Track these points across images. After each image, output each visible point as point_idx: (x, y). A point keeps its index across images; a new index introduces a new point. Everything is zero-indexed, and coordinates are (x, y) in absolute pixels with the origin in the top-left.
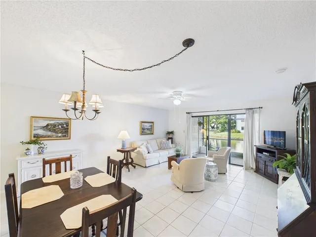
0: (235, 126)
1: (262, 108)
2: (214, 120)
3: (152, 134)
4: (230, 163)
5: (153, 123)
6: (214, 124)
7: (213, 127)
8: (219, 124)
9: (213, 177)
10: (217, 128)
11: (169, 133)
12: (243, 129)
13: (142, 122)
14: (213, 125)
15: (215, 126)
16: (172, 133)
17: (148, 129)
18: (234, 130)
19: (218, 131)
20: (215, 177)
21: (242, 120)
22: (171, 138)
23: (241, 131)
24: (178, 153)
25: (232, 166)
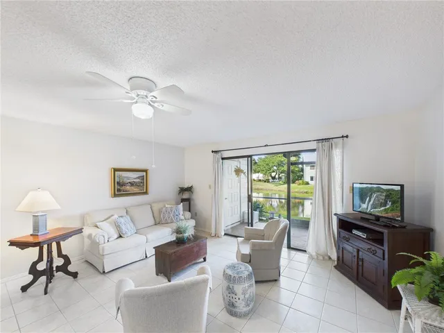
0: (303, 175)
1: (347, 137)
2: (275, 168)
3: (146, 193)
4: (289, 247)
5: (146, 171)
6: (275, 174)
7: (274, 178)
8: (281, 173)
9: (241, 307)
10: (280, 178)
11: (182, 190)
12: (312, 179)
13: (115, 170)
14: (273, 174)
15: (277, 176)
16: (189, 189)
17: (132, 184)
18: (301, 181)
19: (281, 182)
20: (248, 305)
21: (311, 164)
22: (188, 200)
23: (310, 182)
24: (181, 236)
25: (293, 252)
